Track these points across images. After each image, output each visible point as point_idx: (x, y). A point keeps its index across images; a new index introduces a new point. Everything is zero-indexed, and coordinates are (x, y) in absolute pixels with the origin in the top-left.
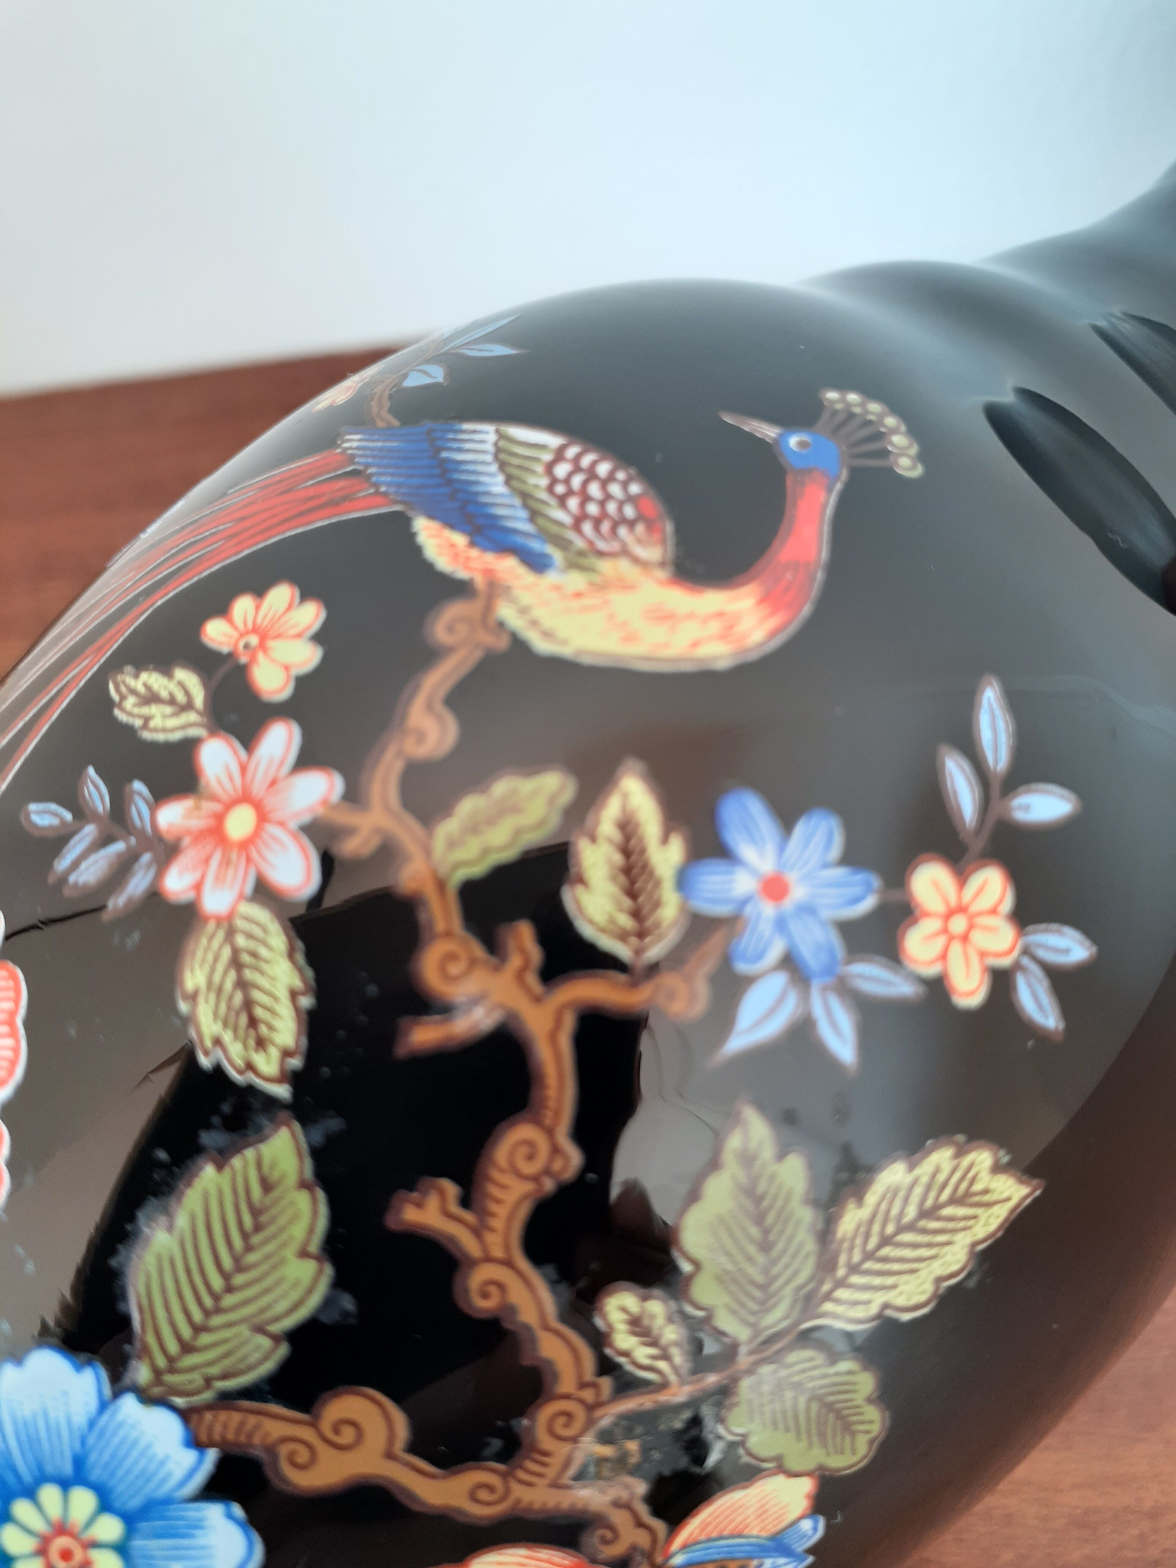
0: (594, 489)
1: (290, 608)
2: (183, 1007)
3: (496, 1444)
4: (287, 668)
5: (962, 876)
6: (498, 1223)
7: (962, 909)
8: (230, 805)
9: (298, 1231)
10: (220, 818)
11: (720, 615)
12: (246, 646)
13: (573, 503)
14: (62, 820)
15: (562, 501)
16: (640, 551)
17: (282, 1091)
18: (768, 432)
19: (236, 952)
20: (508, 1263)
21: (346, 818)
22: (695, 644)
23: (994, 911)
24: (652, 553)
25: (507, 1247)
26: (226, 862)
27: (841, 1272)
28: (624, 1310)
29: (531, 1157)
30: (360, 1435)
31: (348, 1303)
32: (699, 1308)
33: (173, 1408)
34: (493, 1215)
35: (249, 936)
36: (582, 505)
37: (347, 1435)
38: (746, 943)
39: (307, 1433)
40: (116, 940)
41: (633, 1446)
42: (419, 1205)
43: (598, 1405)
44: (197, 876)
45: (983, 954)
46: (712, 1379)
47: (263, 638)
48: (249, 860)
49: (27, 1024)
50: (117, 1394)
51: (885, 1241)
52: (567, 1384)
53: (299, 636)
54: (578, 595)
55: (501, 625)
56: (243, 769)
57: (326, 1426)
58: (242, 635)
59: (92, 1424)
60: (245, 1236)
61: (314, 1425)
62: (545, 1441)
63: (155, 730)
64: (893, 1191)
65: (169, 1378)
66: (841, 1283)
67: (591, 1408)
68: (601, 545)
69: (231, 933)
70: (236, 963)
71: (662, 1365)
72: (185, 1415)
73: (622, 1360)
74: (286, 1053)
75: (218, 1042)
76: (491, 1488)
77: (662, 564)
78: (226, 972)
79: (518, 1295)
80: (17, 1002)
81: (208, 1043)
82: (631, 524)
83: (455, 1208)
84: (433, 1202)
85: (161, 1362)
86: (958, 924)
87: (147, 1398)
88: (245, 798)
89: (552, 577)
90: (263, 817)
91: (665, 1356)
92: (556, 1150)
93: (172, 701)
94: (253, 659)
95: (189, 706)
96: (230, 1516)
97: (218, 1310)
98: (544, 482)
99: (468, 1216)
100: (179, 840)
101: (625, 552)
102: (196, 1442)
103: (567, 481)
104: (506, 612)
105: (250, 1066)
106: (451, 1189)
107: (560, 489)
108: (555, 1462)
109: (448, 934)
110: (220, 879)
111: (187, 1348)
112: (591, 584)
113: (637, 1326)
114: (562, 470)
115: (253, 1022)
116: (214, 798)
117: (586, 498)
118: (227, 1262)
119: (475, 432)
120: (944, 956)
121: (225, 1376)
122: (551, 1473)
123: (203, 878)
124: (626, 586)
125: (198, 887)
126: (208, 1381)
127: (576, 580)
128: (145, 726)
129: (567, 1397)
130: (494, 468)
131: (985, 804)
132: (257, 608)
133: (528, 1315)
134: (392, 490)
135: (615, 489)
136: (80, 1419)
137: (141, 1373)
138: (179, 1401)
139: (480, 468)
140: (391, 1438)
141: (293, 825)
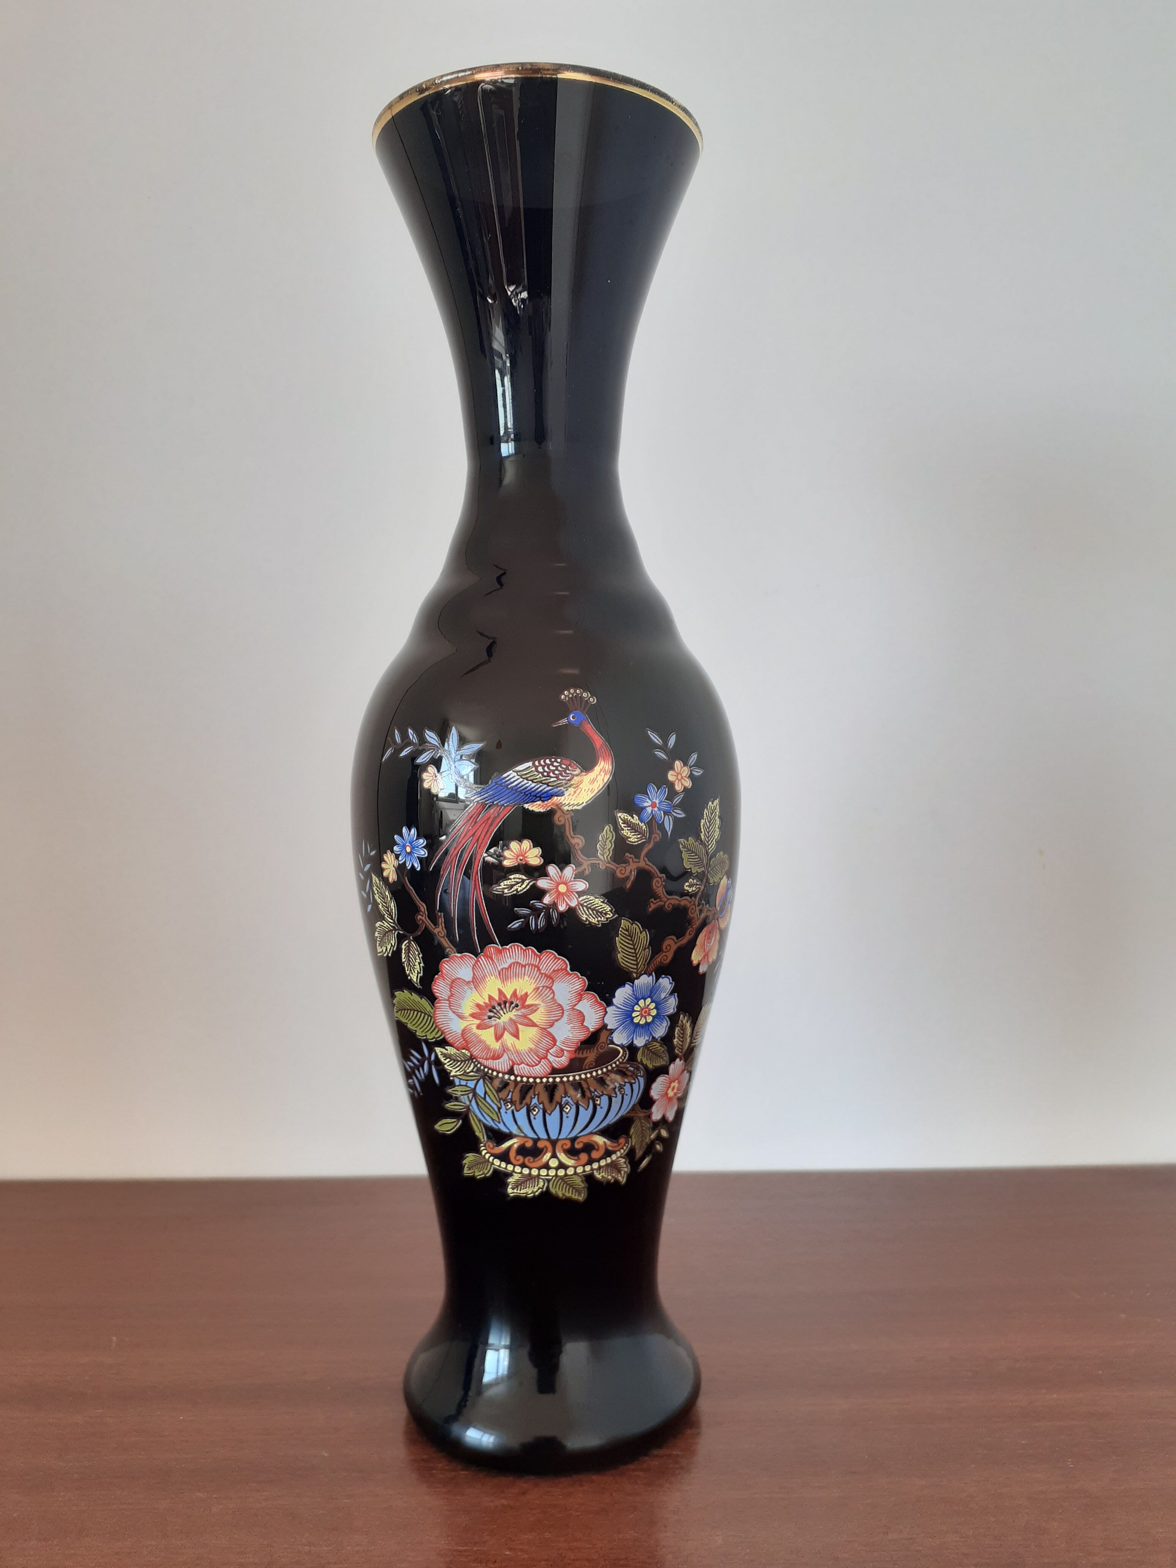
0: (552, 768)
1: (520, 846)
2: (587, 923)
3: (687, 924)
4: (536, 856)
5: (672, 768)
6: (663, 896)
7: (678, 774)
8: (557, 888)
9: (638, 930)
10: (557, 891)
11: (601, 771)
12: (521, 860)
13: (551, 774)
14: (522, 921)
15: (548, 776)
16: (575, 773)
17: (616, 916)
18: (564, 721)
19: (586, 906)
20: (669, 899)
21: (580, 869)
22: (603, 780)
23: (682, 768)
24: (578, 771)
25: (667, 898)
26: (568, 897)
27: (707, 844)
28: (687, 886)
29: (658, 883)
30: (669, 945)
31: (653, 931)
32: (695, 874)
33: (643, 974)
34: (661, 896)
35: (586, 902)
36: (554, 773)
37: (668, 948)
38: (658, 818)
39: (664, 954)
40: (562, 926)
41: (703, 901)
42: (650, 907)
43: (694, 903)
44: (565, 903)
45: (686, 777)
46: (704, 881)
47: (522, 856)
48: (572, 892)
49: (559, 955)
50: (633, 983)
51: (708, 833)
52: (689, 906)
53: (530, 849)
54: (575, 792)
55: (568, 810)
56: (551, 880)
57: (665, 950)
58: (517, 860)
59: (633, 991)
60: (631, 940)
61: (663, 952)
62: (692, 916)
63: (521, 891)
64: (704, 825)
65: (638, 971)
66: (708, 847)
67: (694, 904)
68: (568, 778)
69: (582, 905)
70: (588, 908)
71: (698, 886)
72: (645, 973)
73: (693, 892)
74: (611, 911)
75: (598, 921)
76: (691, 931)
77: (582, 771)
78: (589, 912)
79: (673, 902)
80: (553, 954)
81: (597, 923)
82: (567, 768)
83: (655, 902)
84: (652, 904)
85: (635, 971)
86: (679, 777)
87: (638, 978)
88: (558, 884)
89: (566, 794)
90: (565, 884)
91: (697, 885)
92: (660, 878)
93: (518, 883)
94: (526, 861)
95: (523, 881)
96: (663, 978)
97: (637, 954)
98: (540, 775)
99: (658, 900)
100: (554, 902)
101: (573, 776)
102: (649, 975)
103: (545, 771)
104: (566, 808)
105: (607, 919)
106: (652, 900)
107: (545, 774)
108: (696, 917)
109: (617, 868)
110: (570, 900)
111: (637, 965)
112: (574, 788)
113: (690, 886)
114: (540, 769)
115: (601, 913)
116: (551, 890)
117: (553, 772)
118: (632, 947)
119: (508, 776)
120: (682, 784)
121: (646, 961)
122: (696, 919)
123: (566, 902)
124: (581, 782)
125: (567, 904)
126: (644, 965)
127: (571, 790)
128: (517, 892)
129: (690, 907)
130: (526, 781)
131: (666, 754)
132: (512, 851)
133: (677, 902)
134: (508, 803)
135: (555, 764)
136: (630, 992)
137: (635, 975)
138: (643, 972)
139: (527, 785)
140: (674, 941)
141: (572, 879)
